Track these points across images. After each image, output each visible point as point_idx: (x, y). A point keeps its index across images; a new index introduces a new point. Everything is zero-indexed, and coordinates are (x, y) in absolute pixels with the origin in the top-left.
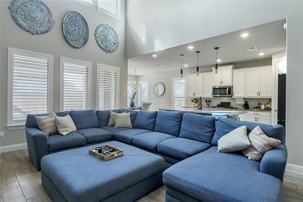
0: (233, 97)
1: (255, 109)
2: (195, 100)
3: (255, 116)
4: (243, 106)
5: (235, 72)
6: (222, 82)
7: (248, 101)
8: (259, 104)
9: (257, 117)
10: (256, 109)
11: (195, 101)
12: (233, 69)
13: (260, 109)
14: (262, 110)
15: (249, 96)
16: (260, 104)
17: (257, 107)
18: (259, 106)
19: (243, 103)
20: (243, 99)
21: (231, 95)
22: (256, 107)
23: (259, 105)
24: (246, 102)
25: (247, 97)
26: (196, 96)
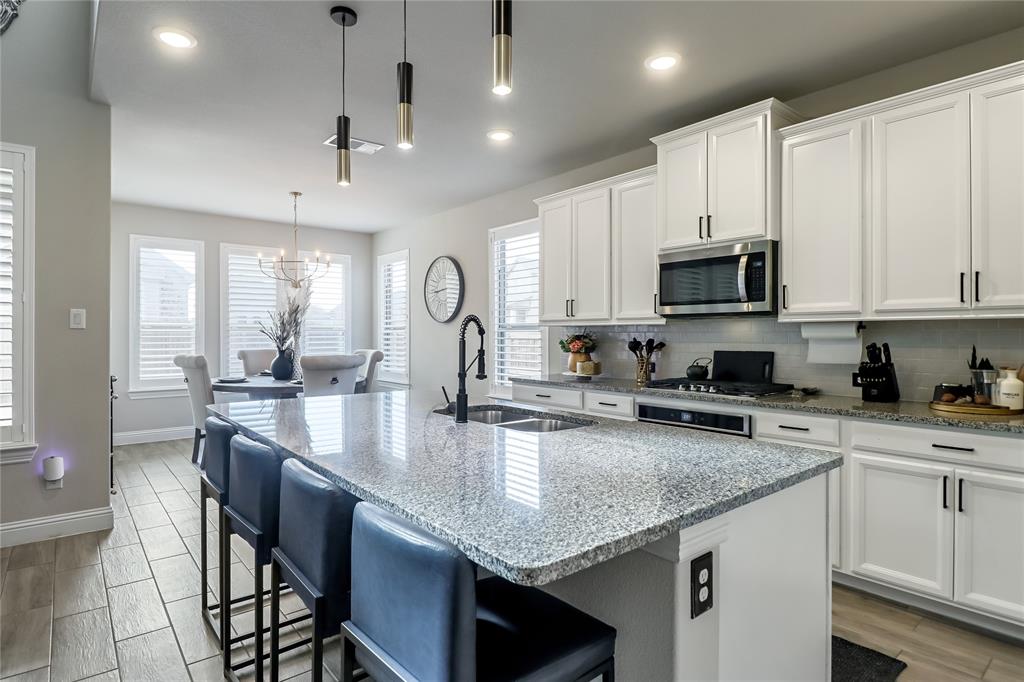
0: (782, 319)
1: (942, 409)
2: (578, 338)
3: (946, 469)
4: (855, 376)
5: (793, 146)
6: (706, 223)
7: (886, 346)
8: (973, 366)
9: (961, 472)
10: (951, 402)
11: (578, 344)
12: (776, 127)
13: (987, 404)
14: (1007, 412)
15: (892, 303)
16: (986, 365)
17: (957, 392)
18: (980, 385)
19: (854, 354)
20: (852, 332)
21: (766, 306)
22: (950, 390)
23: (978, 377)
24: (872, 351)
25: (878, 312)
26: (579, 316)
